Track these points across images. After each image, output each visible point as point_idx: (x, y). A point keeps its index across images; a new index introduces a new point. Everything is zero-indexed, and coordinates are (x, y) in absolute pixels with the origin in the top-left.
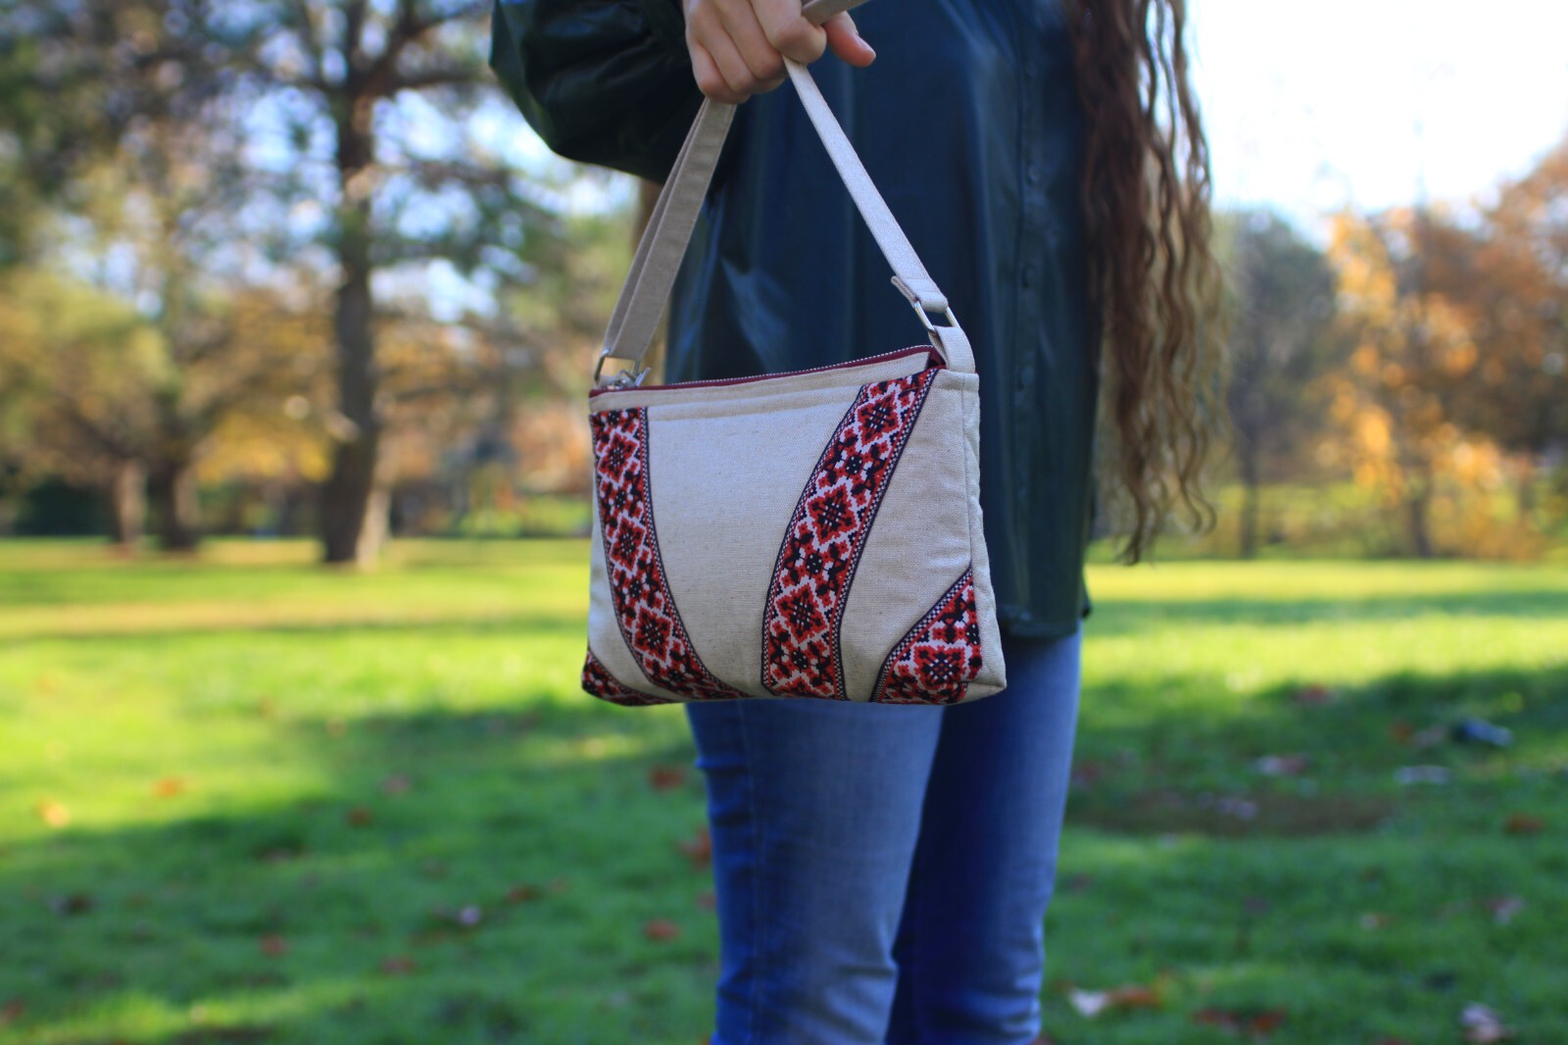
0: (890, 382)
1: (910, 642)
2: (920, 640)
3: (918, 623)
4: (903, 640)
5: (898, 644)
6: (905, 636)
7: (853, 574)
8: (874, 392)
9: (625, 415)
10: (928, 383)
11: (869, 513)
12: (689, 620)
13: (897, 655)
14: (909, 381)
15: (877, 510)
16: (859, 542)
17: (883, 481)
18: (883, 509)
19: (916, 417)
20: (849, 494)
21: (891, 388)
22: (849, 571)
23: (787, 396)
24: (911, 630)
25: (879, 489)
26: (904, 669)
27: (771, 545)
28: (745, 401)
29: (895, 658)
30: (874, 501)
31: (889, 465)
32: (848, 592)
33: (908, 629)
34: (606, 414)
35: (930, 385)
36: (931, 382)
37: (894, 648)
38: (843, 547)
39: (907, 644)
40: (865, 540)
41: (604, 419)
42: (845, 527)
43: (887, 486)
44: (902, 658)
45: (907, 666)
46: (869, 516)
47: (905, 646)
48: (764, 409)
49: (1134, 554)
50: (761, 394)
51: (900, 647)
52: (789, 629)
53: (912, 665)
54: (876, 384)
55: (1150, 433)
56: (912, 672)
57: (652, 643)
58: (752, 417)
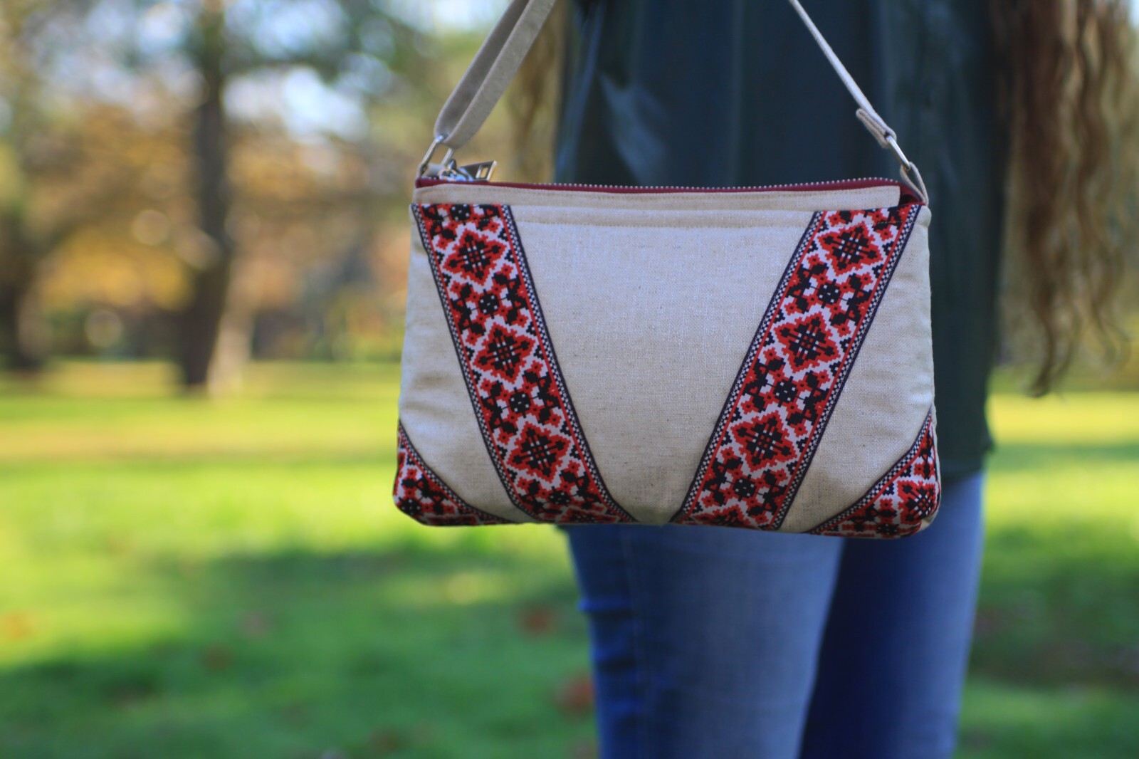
0: (856, 212)
1: (892, 476)
2: (903, 475)
3: (902, 458)
4: (886, 474)
5: (882, 478)
6: (890, 471)
7: (834, 406)
8: (834, 220)
9: (479, 212)
10: (911, 219)
11: (854, 345)
12: (597, 441)
13: (879, 489)
14: (885, 214)
15: (862, 342)
16: (842, 373)
17: (868, 313)
18: (867, 341)
19: (901, 252)
20: (828, 323)
21: (857, 220)
22: (829, 401)
23: (711, 213)
24: (896, 465)
25: (864, 321)
26: (887, 504)
27: (726, 369)
28: (652, 213)
29: (877, 492)
30: (859, 333)
31: (875, 297)
32: (826, 423)
33: (892, 464)
34: (447, 207)
35: (914, 220)
36: (915, 217)
37: (877, 483)
38: (823, 377)
39: (890, 478)
40: (849, 371)
41: (442, 212)
42: (826, 357)
43: (872, 319)
44: (885, 492)
45: (891, 500)
46: (853, 347)
47: (888, 480)
48: (679, 223)
49: (1043, 385)
50: (671, 207)
51: (884, 482)
52: (743, 457)
53: (896, 499)
54: (835, 213)
55: (1062, 258)
56: (895, 506)
57: (535, 462)
58: (665, 231)
